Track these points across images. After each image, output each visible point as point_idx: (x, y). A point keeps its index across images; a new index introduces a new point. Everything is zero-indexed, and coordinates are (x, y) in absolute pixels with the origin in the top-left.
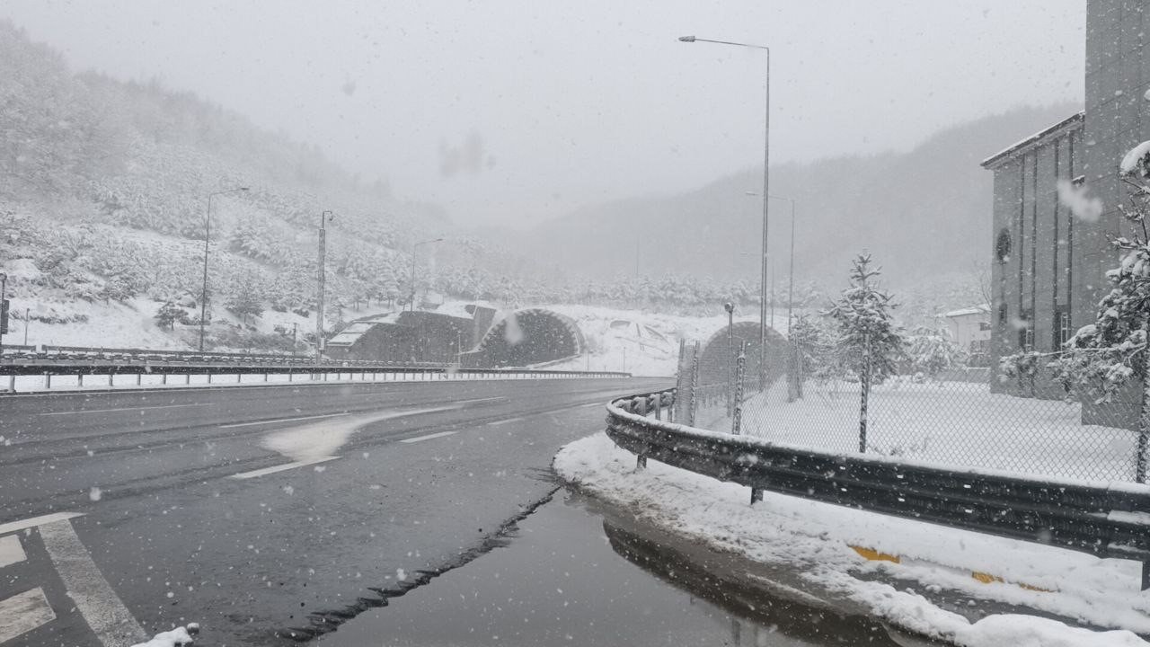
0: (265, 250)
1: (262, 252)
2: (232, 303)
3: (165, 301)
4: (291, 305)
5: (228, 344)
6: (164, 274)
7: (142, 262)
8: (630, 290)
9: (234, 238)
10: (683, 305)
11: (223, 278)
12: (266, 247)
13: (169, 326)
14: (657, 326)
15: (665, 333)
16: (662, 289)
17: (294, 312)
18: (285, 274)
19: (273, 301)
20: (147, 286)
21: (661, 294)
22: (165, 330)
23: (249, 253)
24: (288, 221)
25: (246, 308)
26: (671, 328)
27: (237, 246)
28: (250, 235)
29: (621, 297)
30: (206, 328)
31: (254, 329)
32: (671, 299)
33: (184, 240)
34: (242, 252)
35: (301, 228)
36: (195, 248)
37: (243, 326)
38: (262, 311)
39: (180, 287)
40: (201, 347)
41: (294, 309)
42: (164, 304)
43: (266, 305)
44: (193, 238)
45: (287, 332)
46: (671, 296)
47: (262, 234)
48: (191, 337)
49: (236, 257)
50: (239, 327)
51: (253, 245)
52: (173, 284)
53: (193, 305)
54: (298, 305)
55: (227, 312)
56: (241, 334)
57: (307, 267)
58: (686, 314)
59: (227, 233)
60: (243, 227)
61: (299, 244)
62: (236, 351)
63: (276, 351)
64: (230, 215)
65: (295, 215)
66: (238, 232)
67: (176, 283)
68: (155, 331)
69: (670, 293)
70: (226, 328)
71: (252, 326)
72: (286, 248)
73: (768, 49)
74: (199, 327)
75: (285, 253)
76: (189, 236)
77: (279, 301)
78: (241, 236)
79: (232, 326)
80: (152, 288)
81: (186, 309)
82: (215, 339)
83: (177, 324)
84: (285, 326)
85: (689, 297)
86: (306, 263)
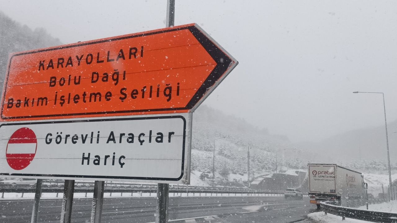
0: (229, 154)
1: (228, 155)
2: (221, 172)
3: (202, 171)
4: (238, 172)
5: (220, 185)
6: (201, 163)
7: (195, 159)
8: (357, 165)
9: (220, 151)
10: (380, 170)
11: (217, 164)
12: (229, 153)
13: (204, 179)
14: (370, 178)
15: (373, 181)
16: (371, 164)
17: (239, 174)
18: (236, 162)
19: (232, 170)
20: (196, 167)
21: (371, 166)
22: (203, 180)
23: (224, 155)
24: (235, 144)
25: (225, 173)
26: (376, 179)
27: (221, 153)
28: (224, 149)
29: (354, 167)
30: (214, 180)
31: (227, 180)
32: (375, 168)
33: (205, 152)
34: (222, 155)
35: (240, 146)
36: (208, 154)
37: (224, 179)
38: (229, 174)
39: (205, 167)
40: (213, 185)
41: (239, 173)
42: (202, 172)
43: (230, 172)
44: (208, 151)
45: (237, 181)
46: (375, 167)
47: (228, 149)
48: (210, 182)
49: (220, 157)
50: (223, 179)
51: (225, 152)
52: (203, 166)
53: (209, 172)
54: (240, 172)
55: (219, 174)
56: (224, 181)
57: (242, 159)
58: (381, 173)
59: (217, 149)
60: (223, 147)
61: (240, 152)
62: (223, 187)
63: (234, 187)
64: (219, 143)
65: (238, 142)
66: (221, 149)
67: (204, 166)
68: (200, 180)
69: (374, 166)
70: (220, 179)
71: (227, 179)
72: (235, 153)
73: (383, 93)
74: (212, 179)
75: (235, 155)
76: (206, 150)
77: (234, 171)
78: (221, 150)
79: (221, 179)
80: (198, 167)
81: (208, 174)
82: (217, 183)
83: (206, 179)
84: (237, 179)
85: (382, 167)
86: (242, 158)
